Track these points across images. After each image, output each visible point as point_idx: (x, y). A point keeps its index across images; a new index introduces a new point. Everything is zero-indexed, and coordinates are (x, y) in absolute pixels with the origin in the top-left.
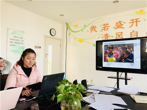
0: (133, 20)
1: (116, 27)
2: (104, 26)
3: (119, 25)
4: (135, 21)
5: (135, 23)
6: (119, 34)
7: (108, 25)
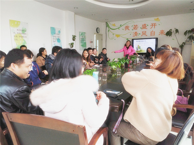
0: (153, 24)
1: (142, 28)
2: (134, 27)
3: (144, 26)
4: (154, 24)
5: (153, 26)
6: (144, 32)
7: (137, 26)
